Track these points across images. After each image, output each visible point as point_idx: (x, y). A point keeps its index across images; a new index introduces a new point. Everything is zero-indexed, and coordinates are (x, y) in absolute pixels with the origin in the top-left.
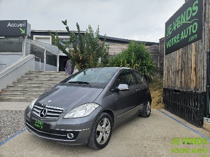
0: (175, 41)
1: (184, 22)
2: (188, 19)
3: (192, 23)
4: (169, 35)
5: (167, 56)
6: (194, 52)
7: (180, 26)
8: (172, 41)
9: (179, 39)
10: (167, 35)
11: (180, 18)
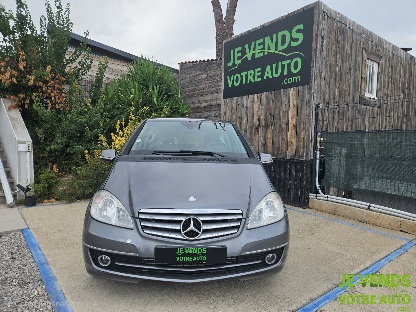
0: (250, 78)
1: (272, 51)
2: (280, 48)
3: (291, 58)
4: (234, 65)
5: (228, 100)
6: (293, 102)
7: (261, 55)
8: (242, 76)
9: (259, 77)
10: (230, 64)
11: (263, 43)
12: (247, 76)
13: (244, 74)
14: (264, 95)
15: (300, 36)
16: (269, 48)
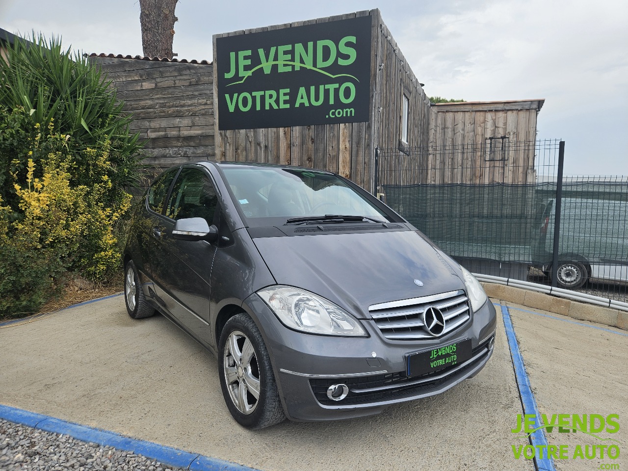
5: (229, 133)
6: (344, 144)
7: (289, 69)
8: (254, 98)
9: (285, 102)
10: (228, 76)
11: (292, 52)
12: (263, 98)
13: (258, 94)
14: (297, 130)
15: (353, 53)
16: (302, 61)
